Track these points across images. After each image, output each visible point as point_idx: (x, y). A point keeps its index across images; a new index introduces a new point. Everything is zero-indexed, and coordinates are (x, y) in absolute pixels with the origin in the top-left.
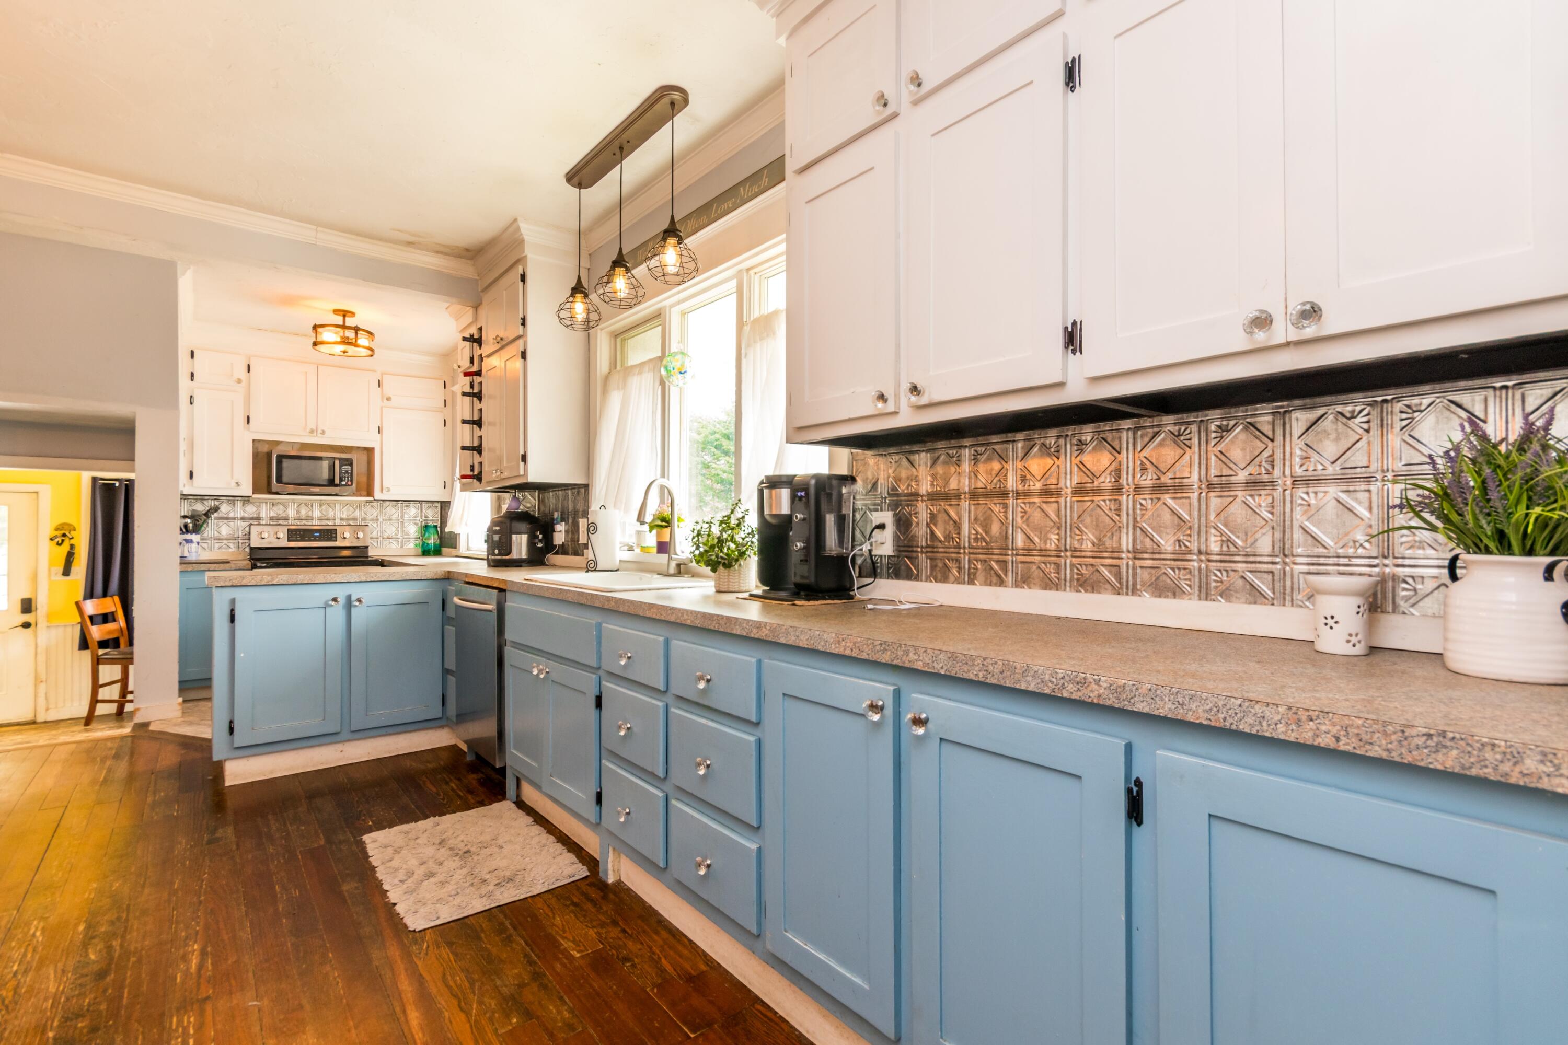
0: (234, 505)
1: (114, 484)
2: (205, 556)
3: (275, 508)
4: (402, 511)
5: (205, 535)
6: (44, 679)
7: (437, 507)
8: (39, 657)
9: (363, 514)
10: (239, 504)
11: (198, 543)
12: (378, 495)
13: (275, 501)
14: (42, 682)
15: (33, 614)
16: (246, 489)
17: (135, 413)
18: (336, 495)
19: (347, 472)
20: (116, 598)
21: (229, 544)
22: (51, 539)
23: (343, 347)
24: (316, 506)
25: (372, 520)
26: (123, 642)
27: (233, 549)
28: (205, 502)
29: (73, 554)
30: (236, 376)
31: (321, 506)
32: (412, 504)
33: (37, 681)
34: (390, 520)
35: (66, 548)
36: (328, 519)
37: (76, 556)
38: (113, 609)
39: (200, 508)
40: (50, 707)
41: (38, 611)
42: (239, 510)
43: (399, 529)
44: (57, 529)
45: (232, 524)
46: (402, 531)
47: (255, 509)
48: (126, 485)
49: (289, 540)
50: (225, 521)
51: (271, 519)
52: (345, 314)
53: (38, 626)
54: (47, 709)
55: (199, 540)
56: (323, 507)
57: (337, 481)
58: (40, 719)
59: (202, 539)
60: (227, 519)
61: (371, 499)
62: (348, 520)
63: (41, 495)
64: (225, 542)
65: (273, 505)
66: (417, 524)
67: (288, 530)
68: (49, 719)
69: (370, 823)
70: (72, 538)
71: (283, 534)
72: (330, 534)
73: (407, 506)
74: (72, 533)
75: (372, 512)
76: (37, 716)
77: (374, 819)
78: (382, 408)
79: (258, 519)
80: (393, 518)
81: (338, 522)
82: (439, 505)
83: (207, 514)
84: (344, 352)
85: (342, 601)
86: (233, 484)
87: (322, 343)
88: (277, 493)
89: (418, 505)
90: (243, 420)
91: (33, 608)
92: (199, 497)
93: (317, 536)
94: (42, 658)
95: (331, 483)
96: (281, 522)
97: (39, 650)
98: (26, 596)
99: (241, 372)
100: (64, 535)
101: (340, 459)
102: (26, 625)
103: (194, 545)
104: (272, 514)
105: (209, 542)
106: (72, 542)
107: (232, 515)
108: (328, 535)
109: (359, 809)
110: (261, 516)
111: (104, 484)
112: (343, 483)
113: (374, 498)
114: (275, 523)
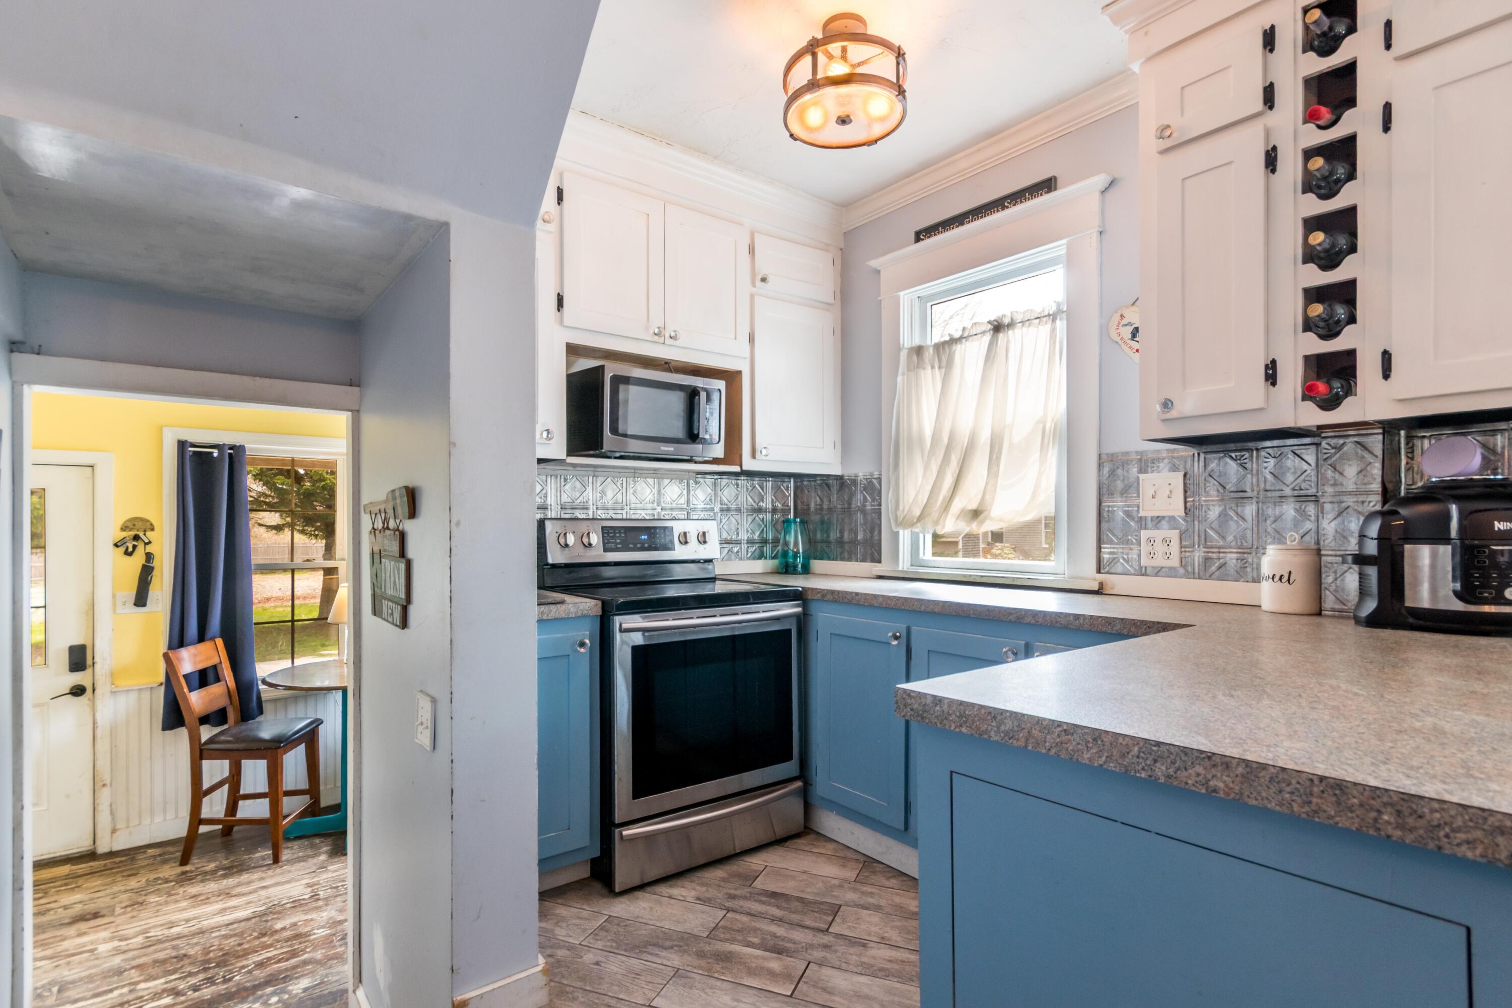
1: (212, 453)
3: (568, 487)
6: (108, 782)
8: (99, 742)
12: (747, 462)
14: (104, 785)
15: (89, 671)
16: (563, 447)
20: (219, 642)
22: (116, 545)
26: (231, 715)
29: (152, 569)
33: (96, 785)
35: (139, 559)
37: (155, 573)
38: (215, 661)
40: (118, 827)
41: (97, 666)
44: (124, 528)
48: (230, 454)
49: (605, 550)
51: (563, 508)
53: (96, 691)
54: (114, 831)
58: (103, 847)
63: (98, 469)
65: (565, 480)
67: (602, 528)
68: (117, 847)
70: (150, 542)
71: (597, 537)
72: (662, 537)
74: (149, 534)
76: (98, 843)
78: (752, 297)
79: (545, 507)
88: (607, 455)
90: (555, 301)
91: (89, 661)
93: (644, 541)
94: (103, 746)
97: (99, 732)
98: (77, 641)
100: (136, 538)
101: (703, 389)
102: (78, 691)
104: (564, 498)
106: (149, 549)
108: (657, 538)
110: (549, 501)
111: (194, 452)
112: (707, 437)
113: (744, 468)
114: (567, 516)
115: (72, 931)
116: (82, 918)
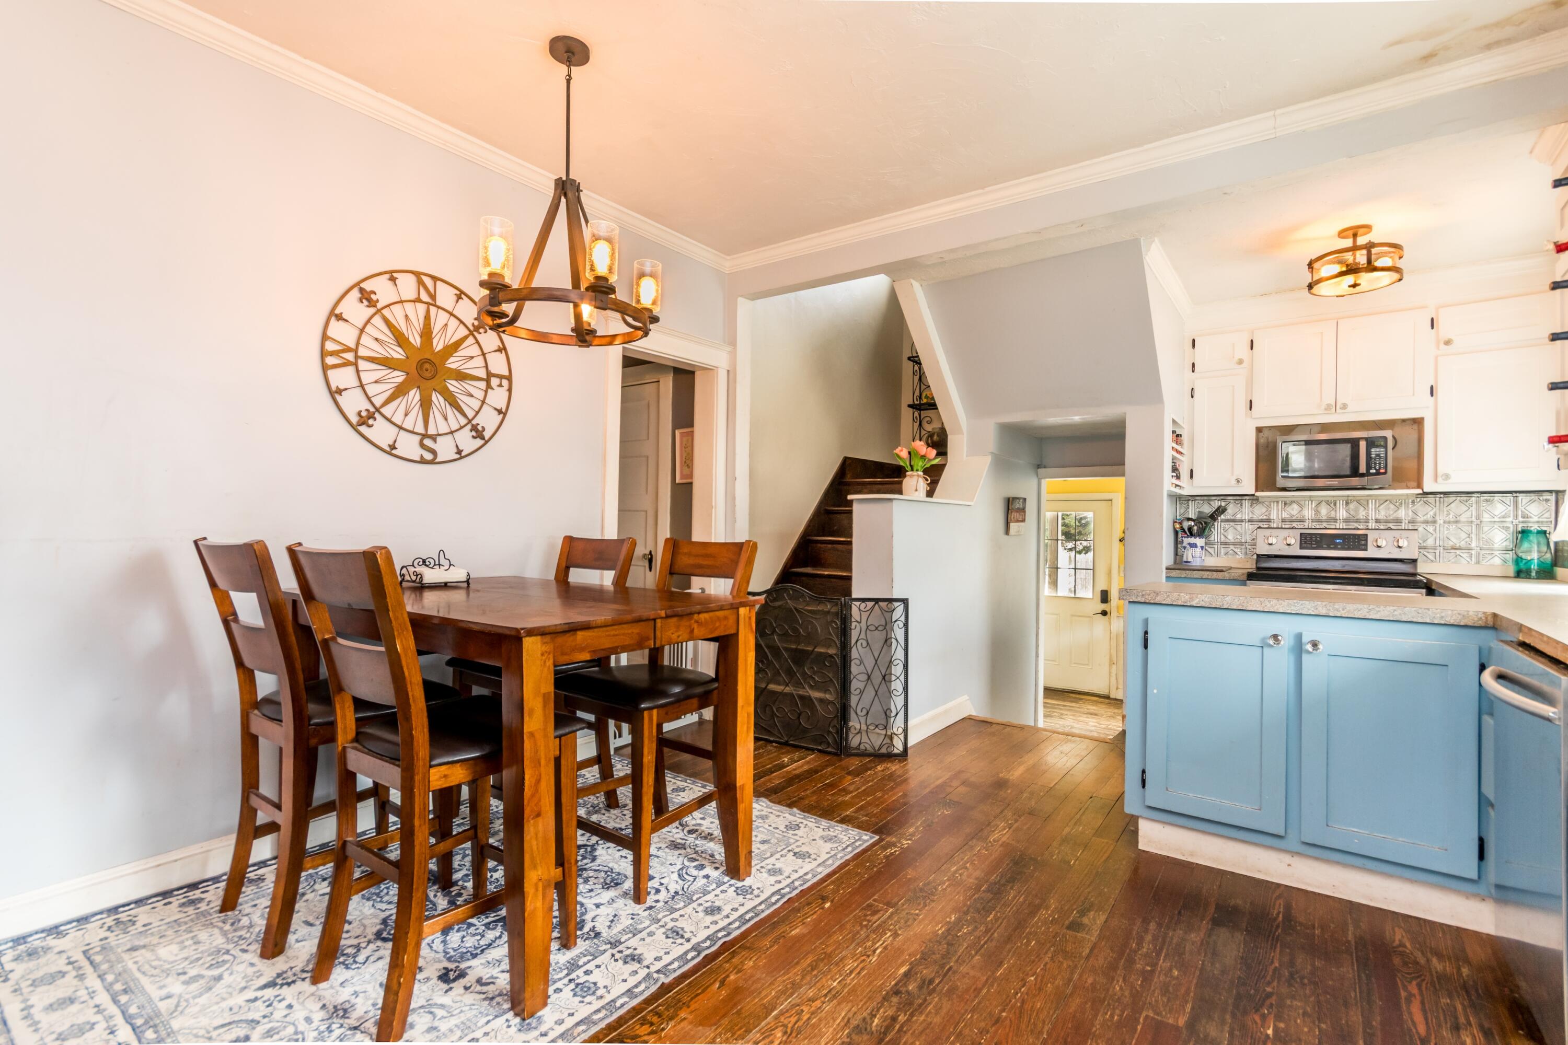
0: (1241, 505)
2: (1211, 562)
3: (1289, 509)
4: (1478, 509)
5: (1212, 538)
7: (1547, 500)
8: (1112, 641)
9: (1410, 513)
10: (1246, 504)
11: (1202, 548)
12: (1429, 486)
13: (1288, 500)
15: (1108, 604)
16: (1248, 487)
17: (1125, 413)
18: (1363, 489)
19: (1378, 455)
21: (1236, 550)
22: (1120, 540)
23: (1350, 279)
24: (1341, 505)
25: (1426, 522)
27: (1240, 555)
28: (1212, 503)
30: (1238, 356)
31: (1347, 503)
32: (1497, 497)
33: (1111, 662)
34: (1457, 522)
36: (1358, 521)
39: (1207, 509)
41: (1112, 602)
42: (1246, 511)
43: (1473, 536)
45: (1239, 527)
46: (1478, 539)
47: (1264, 510)
49: (1301, 548)
50: (1232, 524)
51: (1283, 521)
52: (1355, 232)
53: (1111, 615)
55: (1204, 545)
56: (1352, 506)
57: (1363, 469)
58: (1112, 695)
59: (1206, 543)
60: (1234, 521)
61: (1420, 491)
62: (1387, 522)
63: (1114, 501)
64: (1232, 547)
65: (1285, 504)
66: (1507, 529)
67: (1301, 534)
69: (1270, 1032)
71: (1294, 540)
72: (1359, 541)
73: (1487, 501)
75: (1425, 511)
76: (1111, 692)
77: (1282, 1025)
78: (1436, 358)
79: (1268, 521)
80: (1463, 518)
81: (1372, 525)
82: (1552, 498)
83: (1213, 517)
84: (1354, 286)
85: (1287, 642)
86: (1234, 482)
87: (1319, 281)
88: (1284, 489)
89: (1509, 499)
90: (1244, 405)
91: (1108, 599)
92: (1206, 498)
93: (1339, 543)
94: (1113, 643)
95: (1355, 472)
96: (1294, 525)
97: (1112, 636)
98: (1105, 588)
99: (1242, 351)
101: (1366, 439)
102: (1104, 613)
103: (1199, 549)
104: (1285, 515)
105: (1216, 546)
107: (1239, 516)
108: (1354, 542)
109: (1269, 989)
110: (1272, 517)
112: (1373, 471)
113: (1425, 490)
114: (1287, 526)
115: (1085, 716)
116: (1091, 714)
